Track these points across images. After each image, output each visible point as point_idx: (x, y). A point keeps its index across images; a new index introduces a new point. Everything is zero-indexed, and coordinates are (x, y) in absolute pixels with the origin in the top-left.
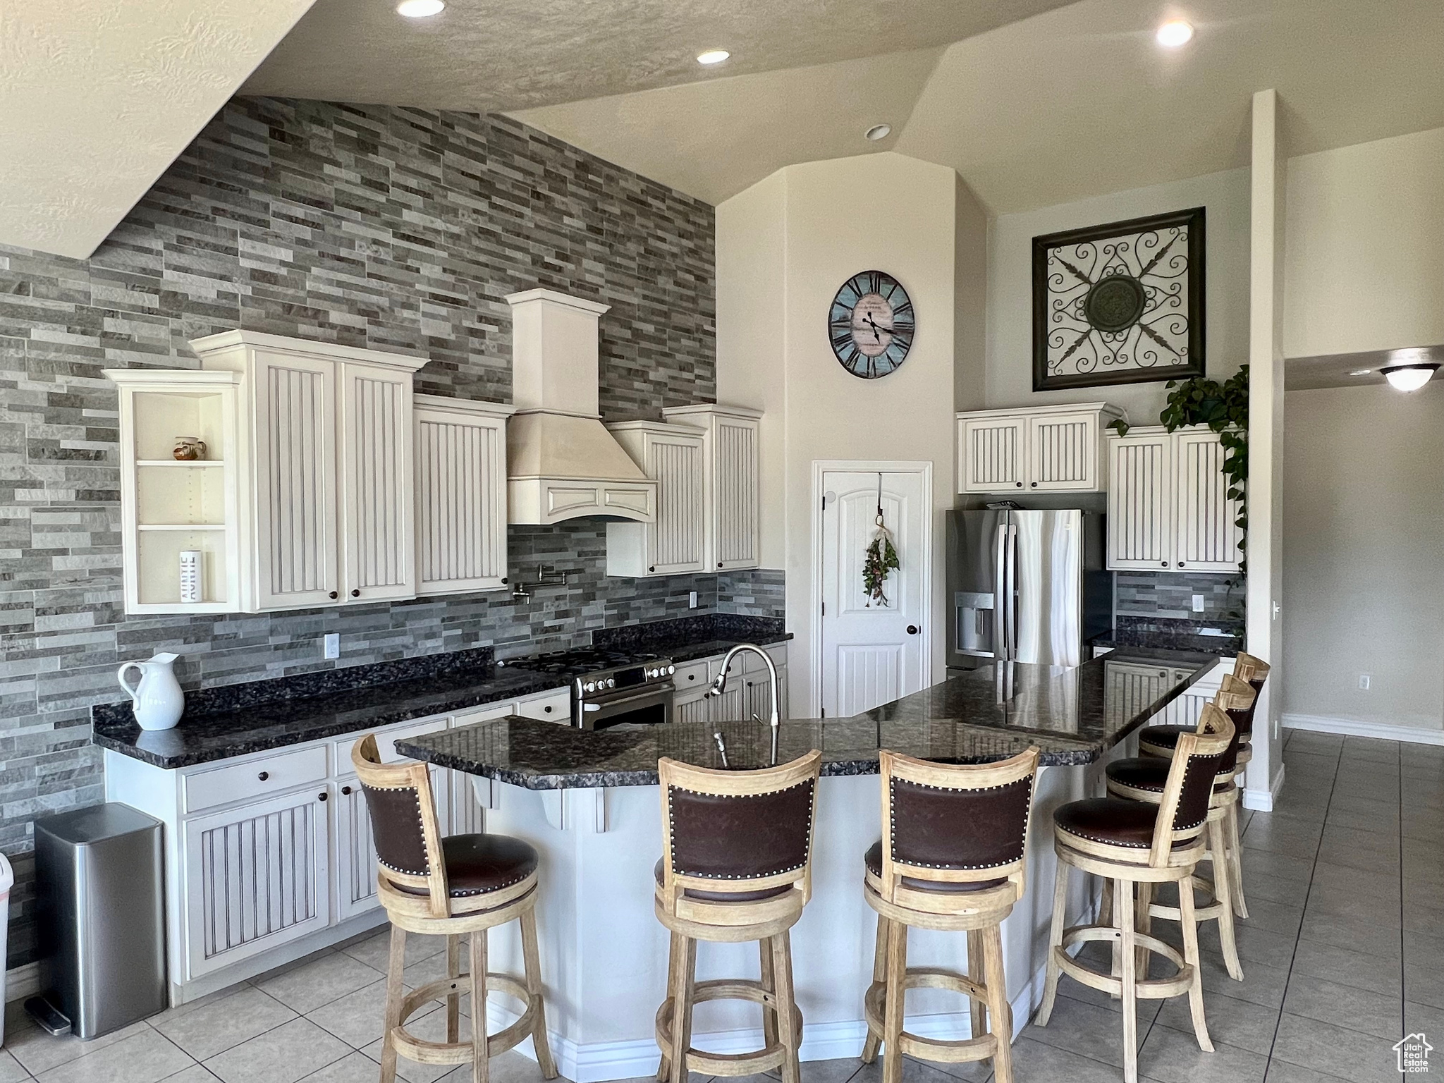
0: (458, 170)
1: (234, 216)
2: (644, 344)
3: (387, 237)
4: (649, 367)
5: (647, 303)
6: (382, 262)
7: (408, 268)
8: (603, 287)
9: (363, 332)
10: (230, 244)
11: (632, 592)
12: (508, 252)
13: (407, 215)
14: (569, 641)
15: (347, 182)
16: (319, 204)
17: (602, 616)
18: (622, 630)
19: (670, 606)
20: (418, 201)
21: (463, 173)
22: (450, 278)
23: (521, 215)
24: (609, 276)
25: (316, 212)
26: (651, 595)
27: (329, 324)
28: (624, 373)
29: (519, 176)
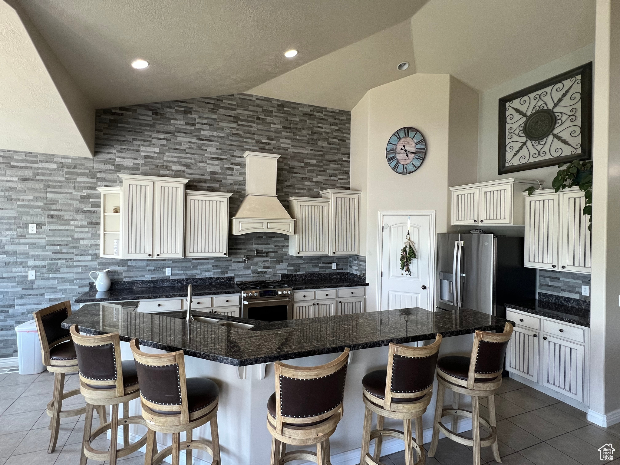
0: (224, 115)
1: (139, 140)
2: (310, 168)
3: (194, 140)
4: (312, 176)
5: (312, 152)
6: (192, 148)
7: (202, 150)
8: (290, 148)
9: (184, 171)
10: (139, 149)
11: (301, 261)
12: (245, 140)
13: (202, 132)
14: (270, 277)
15: (180, 124)
16: (169, 133)
17: (286, 269)
18: (295, 275)
19: (321, 268)
20: (208, 127)
21: (226, 115)
22: (220, 151)
23: (251, 127)
24: (293, 144)
25: (168, 136)
26: (311, 263)
27: (171, 170)
28: (300, 179)
29: (251, 113)
